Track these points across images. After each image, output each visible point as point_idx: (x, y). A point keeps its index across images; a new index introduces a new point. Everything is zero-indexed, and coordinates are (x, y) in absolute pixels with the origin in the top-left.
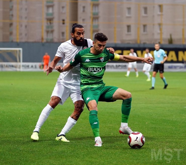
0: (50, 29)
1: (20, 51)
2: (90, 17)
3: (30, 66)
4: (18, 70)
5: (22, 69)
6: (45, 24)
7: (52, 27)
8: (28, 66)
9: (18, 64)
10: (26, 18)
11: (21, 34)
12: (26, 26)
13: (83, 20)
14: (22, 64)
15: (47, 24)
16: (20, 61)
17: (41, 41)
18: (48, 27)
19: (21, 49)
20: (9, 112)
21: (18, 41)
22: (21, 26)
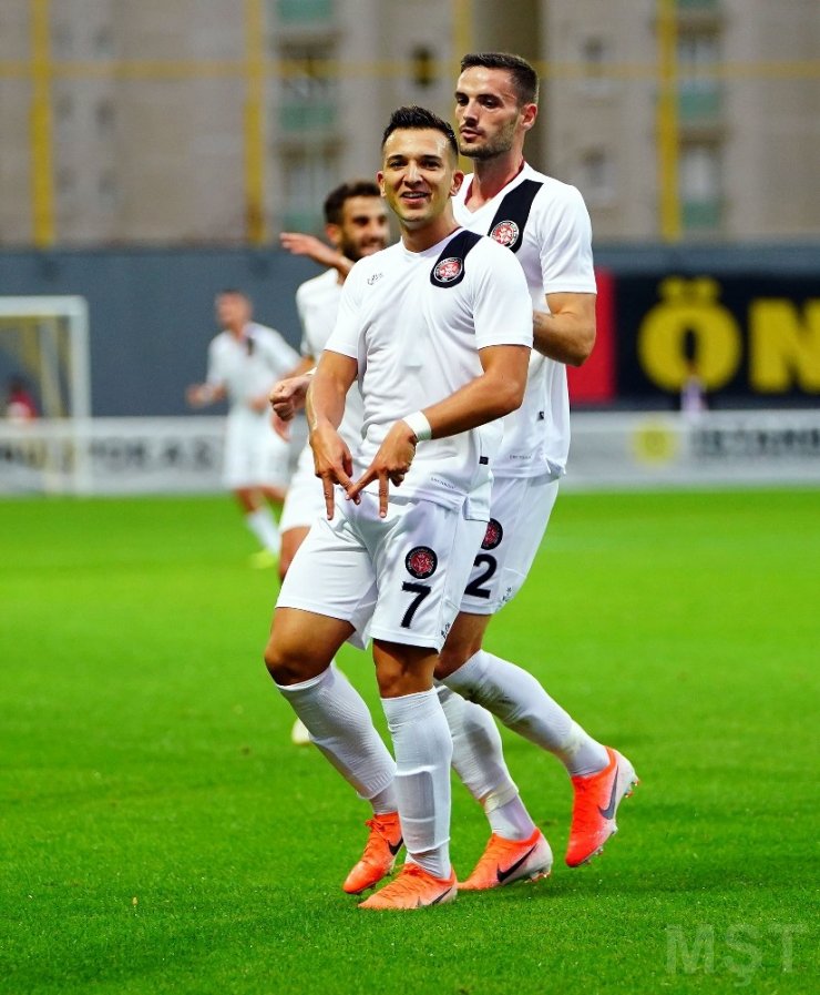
0: (313, 135)
1: (63, 322)
2: (654, 26)
3: (156, 451)
4: (52, 481)
5: (86, 480)
6: (265, 85)
7: (330, 114)
8: (138, 453)
9: (54, 432)
10: (103, 39)
11: (64, 180)
12: (105, 114)
13: (594, 49)
14: (83, 429)
15: (286, 84)
16: (66, 411)
17: (237, 233)
18: (294, 115)
19: (72, 307)
20: (37, 846)
21: (48, 237)
22: (64, 108)
